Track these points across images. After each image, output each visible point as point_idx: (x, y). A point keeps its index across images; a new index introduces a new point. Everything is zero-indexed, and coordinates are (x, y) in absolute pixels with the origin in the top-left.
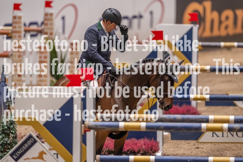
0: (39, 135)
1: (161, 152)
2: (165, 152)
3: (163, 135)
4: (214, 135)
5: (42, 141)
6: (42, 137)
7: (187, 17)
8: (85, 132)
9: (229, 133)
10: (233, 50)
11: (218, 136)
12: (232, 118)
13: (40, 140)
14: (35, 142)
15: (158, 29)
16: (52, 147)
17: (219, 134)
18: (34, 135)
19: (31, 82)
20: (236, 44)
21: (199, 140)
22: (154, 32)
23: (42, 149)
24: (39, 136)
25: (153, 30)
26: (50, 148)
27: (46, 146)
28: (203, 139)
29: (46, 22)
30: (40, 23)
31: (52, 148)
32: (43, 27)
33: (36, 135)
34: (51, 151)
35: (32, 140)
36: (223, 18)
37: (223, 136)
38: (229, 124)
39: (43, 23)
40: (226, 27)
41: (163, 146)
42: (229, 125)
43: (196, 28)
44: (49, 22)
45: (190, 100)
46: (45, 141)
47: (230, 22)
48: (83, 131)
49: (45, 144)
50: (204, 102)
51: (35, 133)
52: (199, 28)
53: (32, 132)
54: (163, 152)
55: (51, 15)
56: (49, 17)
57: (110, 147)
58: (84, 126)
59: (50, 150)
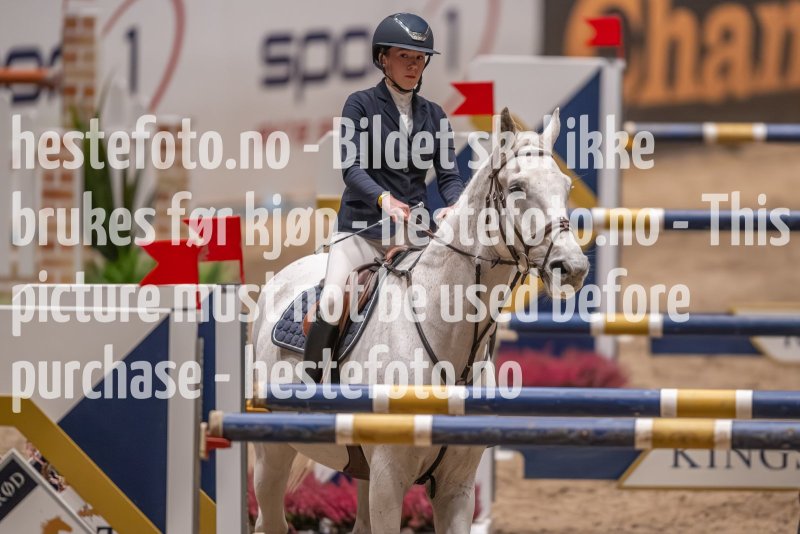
0: (43, 459)
1: (488, 522)
2: (501, 521)
3: (494, 463)
4: (682, 461)
5: (56, 482)
6: (53, 467)
7: (581, 31)
8: (211, 449)
9: (734, 454)
10: (750, 152)
11: (693, 465)
12: (744, 397)
13: (47, 479)
14: (30, 484)
15: (477, 77)
16: (92, 505)
17: (700, 456)
18: (27, 462)
19: (14, 267)
20: (759, 130)
21: (625, 479)
22: (462, 88)
23: (54, 512)
24: (41, 463)
25: (459, 79)
26: (82, 509)
27: (70, 500)
28: (639, 475)
29: (68, 49)
30: (46, 52)
31: (90, 507)
32: (58, 67)
33: (31, 459)
34: (87, 518)
35: (18, 480)
36: (713, 34)
37: (712, 465)
38: (736, 420)
39: (57, 54)
40: (725, 70)
41: (493, 499)
42: (734, 423)
43: (613, 74)
44: (81, 50)
45: (593, 333)
46: (68, 484)
47: (739, 51)
48: (203, 447)
49: (64, 493)
50: (643, 341)
51: (29, 452)
52: (625, 73)
53: (19, 450)
54: (494, 522)
55: (89, 22)
56: (79, 31)
57: (304, 506)
58: (208, 428)
59: (82, 514)
